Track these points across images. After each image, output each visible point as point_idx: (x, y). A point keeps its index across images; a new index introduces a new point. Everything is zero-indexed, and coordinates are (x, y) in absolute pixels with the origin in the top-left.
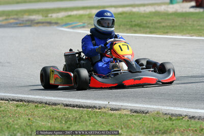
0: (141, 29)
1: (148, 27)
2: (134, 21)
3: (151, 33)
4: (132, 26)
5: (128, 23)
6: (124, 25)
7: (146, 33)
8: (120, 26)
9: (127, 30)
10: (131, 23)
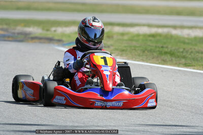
0: (174, 59)
1: (184, 57)
2: (167, 47)
3: (186, 65)
4: (161, 53)
5: (157, 49)
6: (150, 51)
7: (178, 65)
8: (144, 52)
9: (153, 58)
10: (161, 49)
